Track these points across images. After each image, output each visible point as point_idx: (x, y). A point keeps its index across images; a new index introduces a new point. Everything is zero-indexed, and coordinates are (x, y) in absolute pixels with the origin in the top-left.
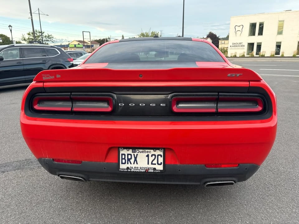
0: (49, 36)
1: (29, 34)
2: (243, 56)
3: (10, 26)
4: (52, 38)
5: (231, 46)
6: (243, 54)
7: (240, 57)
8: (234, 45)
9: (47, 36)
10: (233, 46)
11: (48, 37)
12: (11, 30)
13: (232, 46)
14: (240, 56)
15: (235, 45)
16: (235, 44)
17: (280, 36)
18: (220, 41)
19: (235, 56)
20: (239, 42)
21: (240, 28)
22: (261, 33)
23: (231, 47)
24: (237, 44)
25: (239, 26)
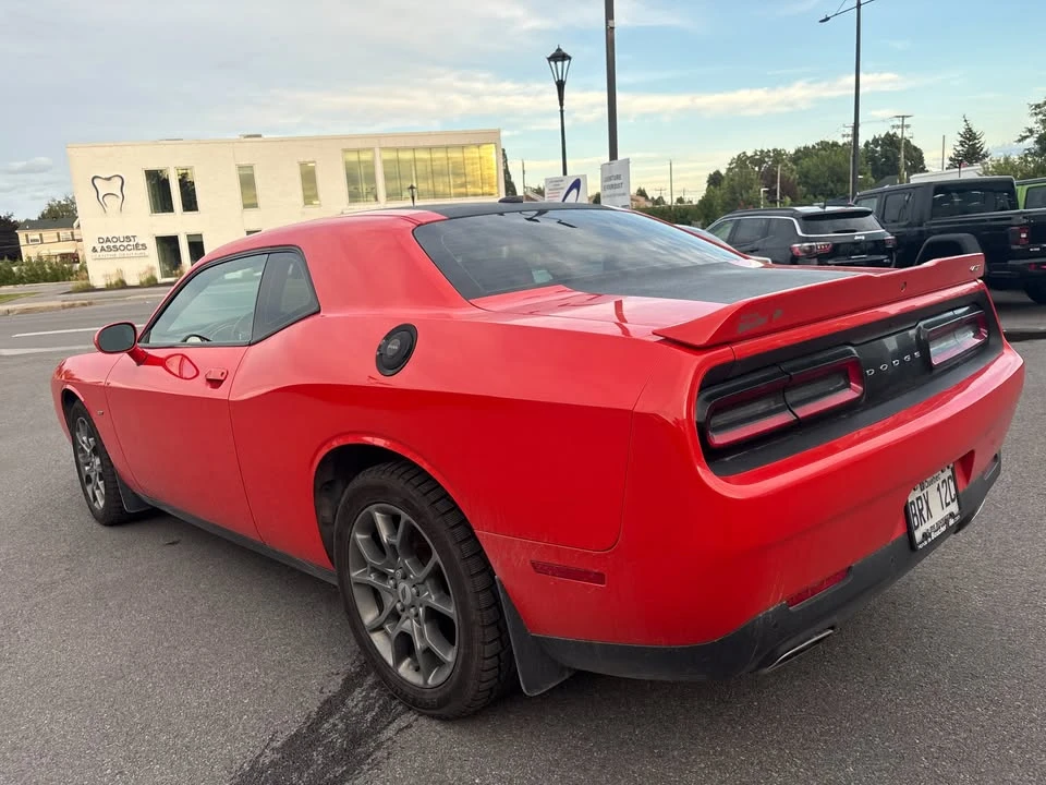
2: (151, 283)
5: (94, 250)
6: (148, 275)
7: (141, 286)
8: (105, 245)
10: (103, 249)
13: (99, 250)
14: (141, 283)
15: (108, 244)
16: (108, 240)
17: (252, 212)
18: (22, 236)
19: (122, 285)
20: (121, 234)
21: (115, 186)
22: (190, 204)
23: (97, 254)
24: (118, 239)
25: (109, 179)
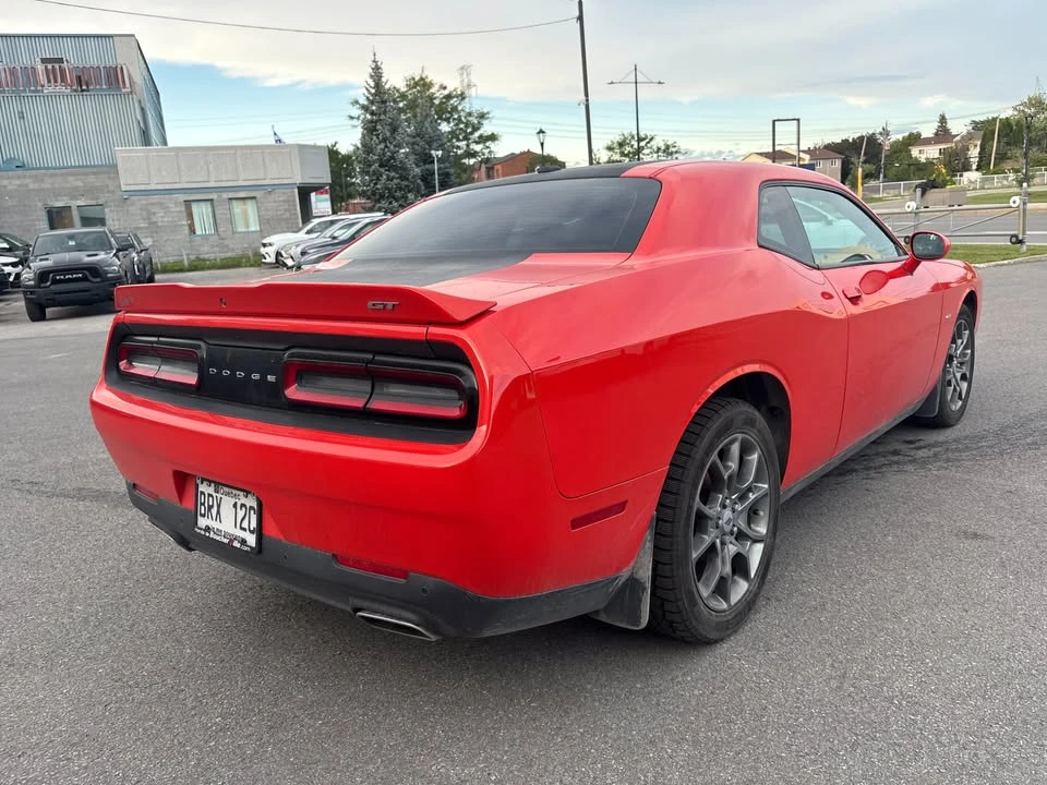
0: (668, 147)
1: (610, 149)
3: (541, 132)
4: (676, 152)
9: (663, 148)
11: (664, 151)
12: (542, 144)
